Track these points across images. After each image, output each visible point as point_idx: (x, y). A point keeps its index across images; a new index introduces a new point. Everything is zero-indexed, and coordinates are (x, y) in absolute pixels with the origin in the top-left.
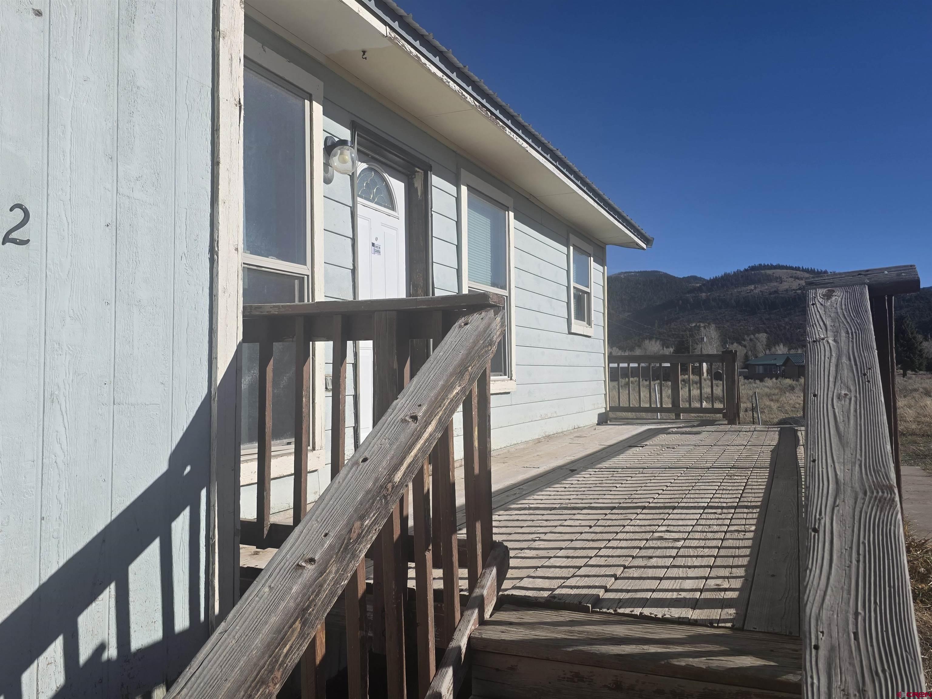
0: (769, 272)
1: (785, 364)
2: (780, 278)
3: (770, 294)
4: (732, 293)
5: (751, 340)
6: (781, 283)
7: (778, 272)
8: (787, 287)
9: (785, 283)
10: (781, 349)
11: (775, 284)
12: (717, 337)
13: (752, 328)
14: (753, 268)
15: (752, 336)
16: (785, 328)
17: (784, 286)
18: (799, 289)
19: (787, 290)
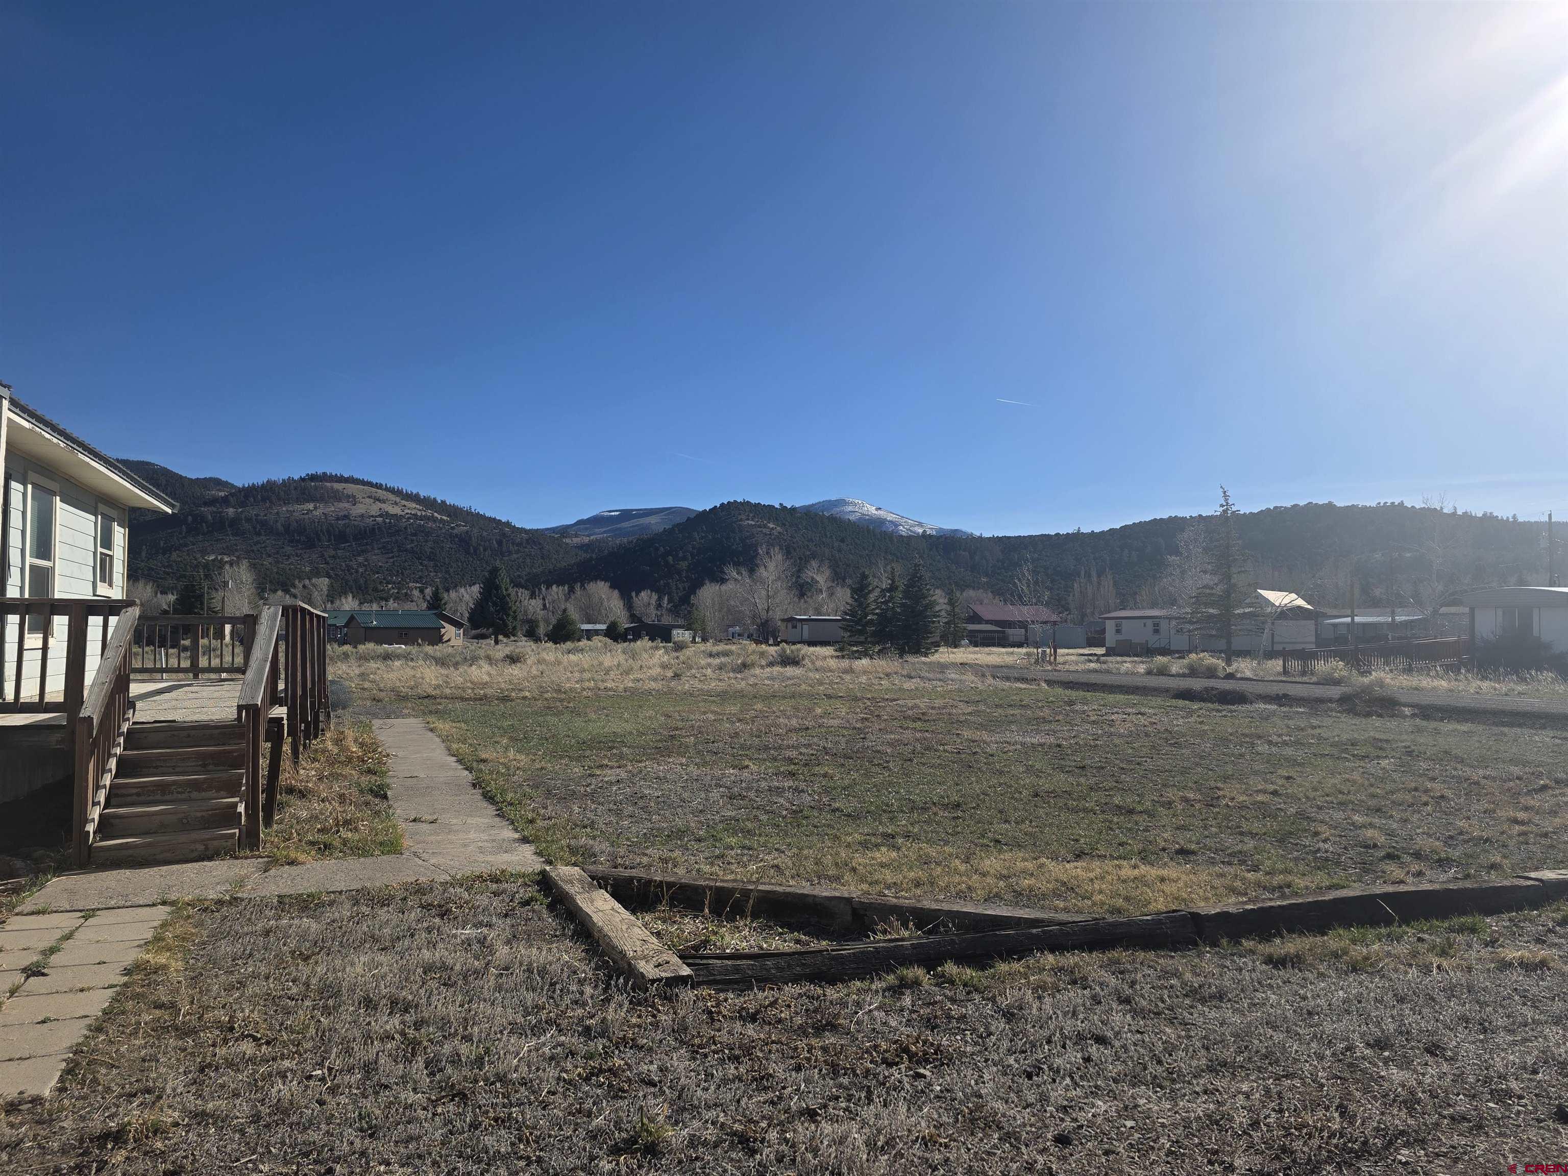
0: (338, 486)
1: (347, 625)
2: (354, 497)
3: (338, 519)
4: (277, 513)
5: (304, 586)
6: (354, 505)
7: (351, 488)
8: (363, 511)
9: (361, 506)
10: (349, 604)
11: (346, 505)
12: (250, 580)
13: (308, 569)
14: (313, 478)
15: (307, 582)
16: (357, 572)
17: (358, 510)
18: (380, 516)
19: (362, 516)
